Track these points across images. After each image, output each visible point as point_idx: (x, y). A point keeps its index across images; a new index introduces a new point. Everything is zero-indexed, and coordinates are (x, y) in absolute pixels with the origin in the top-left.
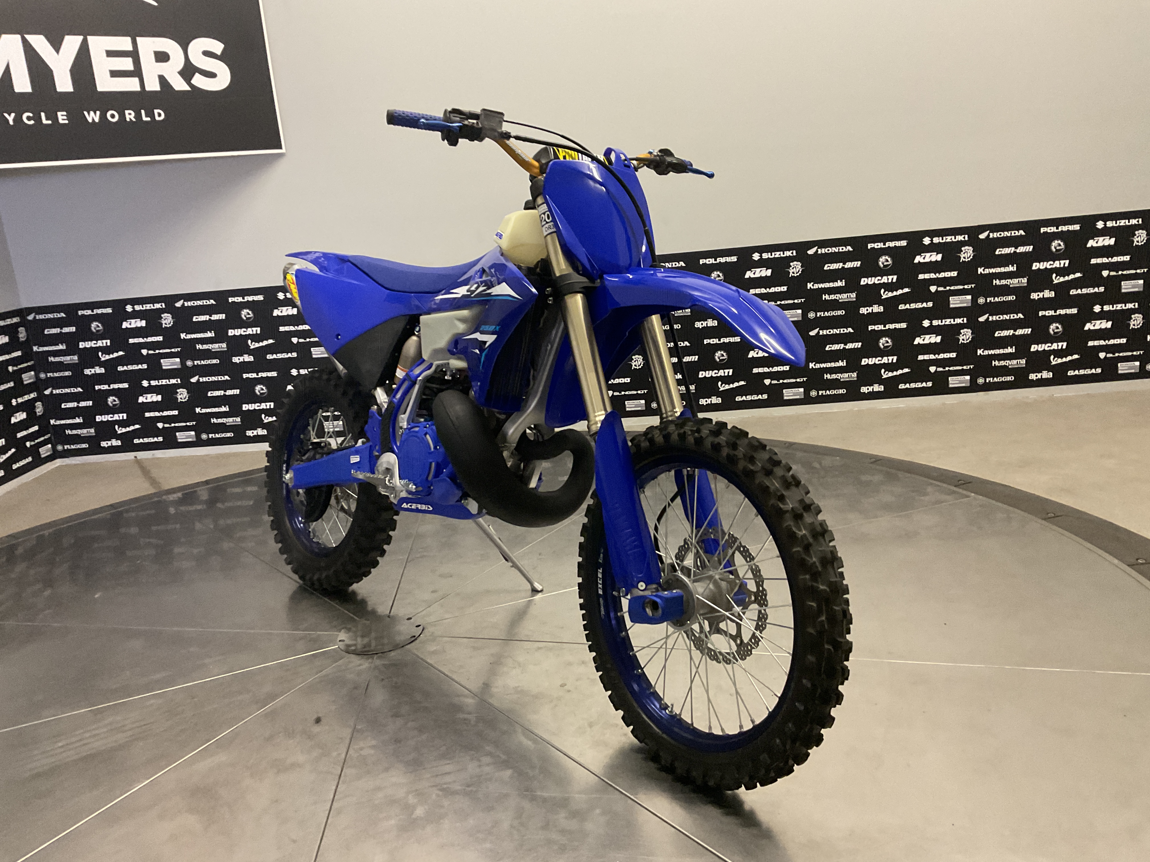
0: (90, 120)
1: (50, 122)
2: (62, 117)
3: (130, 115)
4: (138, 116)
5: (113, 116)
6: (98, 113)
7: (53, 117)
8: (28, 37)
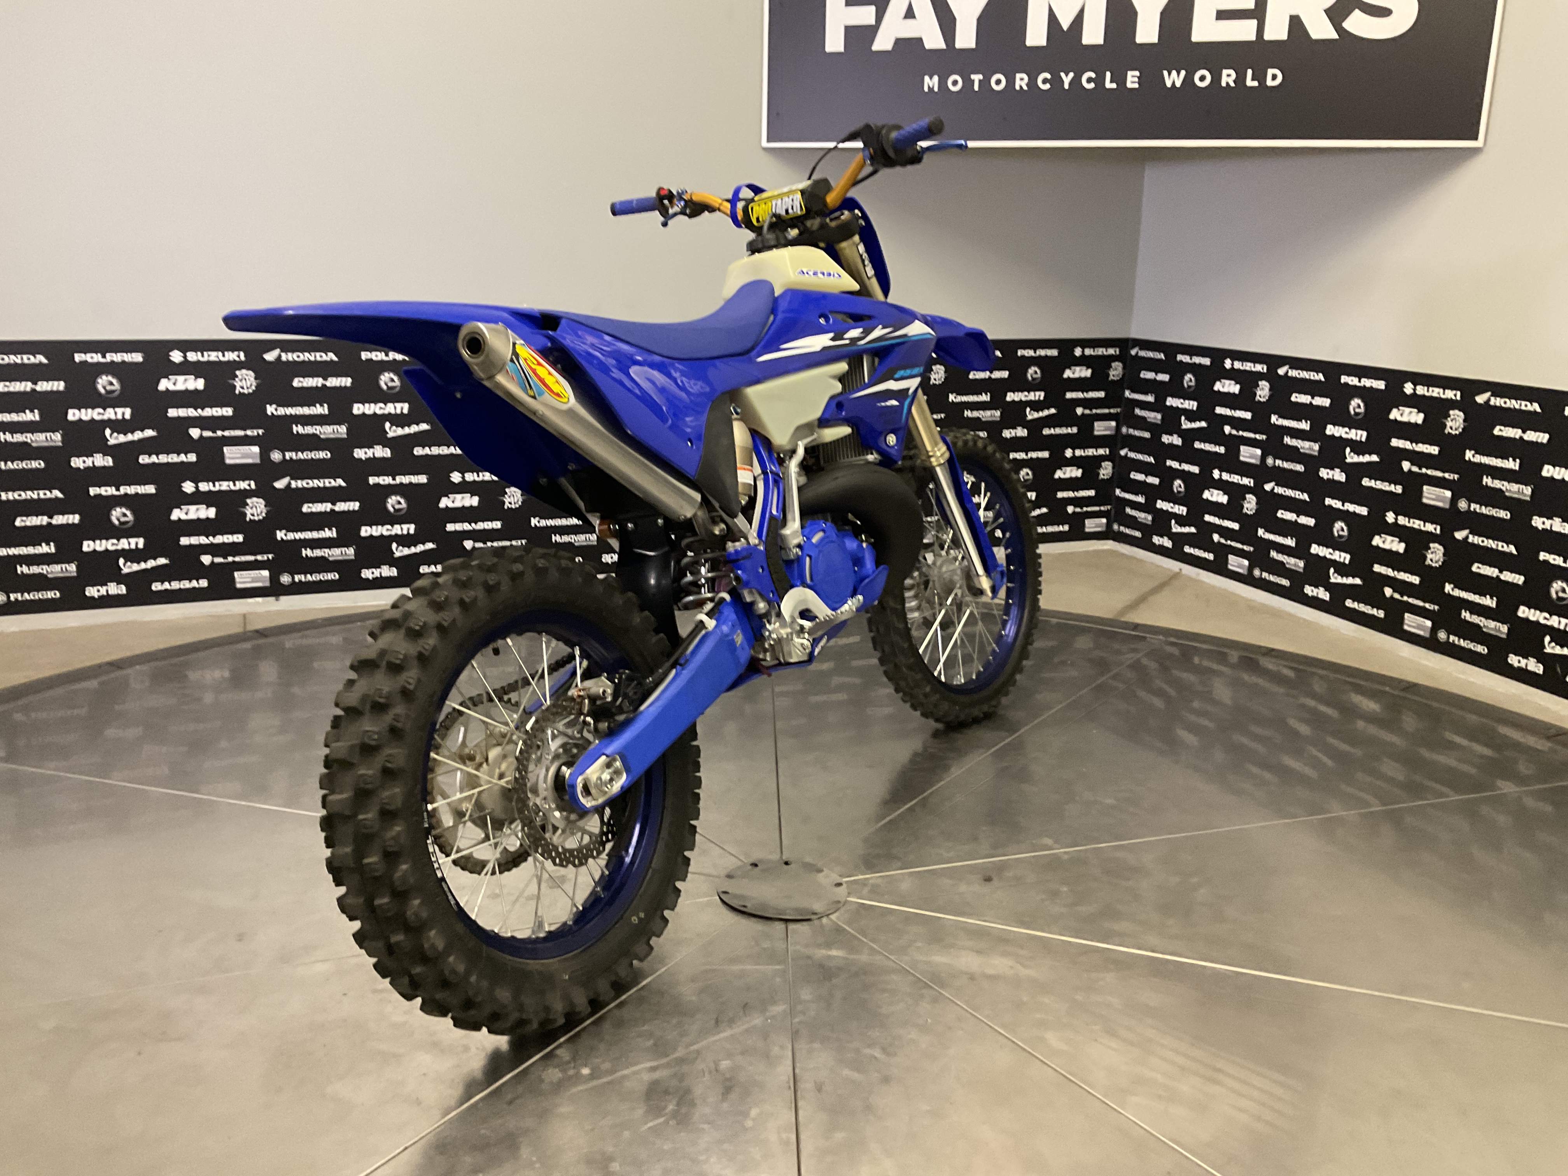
0: (1169, 84)
1: (1114, 86)
2: (1132, 79)
3: (1228, 77)
4: (1240, 79)
5: (1202, 78)
6: (1183, 73)
7: (1120, 79)
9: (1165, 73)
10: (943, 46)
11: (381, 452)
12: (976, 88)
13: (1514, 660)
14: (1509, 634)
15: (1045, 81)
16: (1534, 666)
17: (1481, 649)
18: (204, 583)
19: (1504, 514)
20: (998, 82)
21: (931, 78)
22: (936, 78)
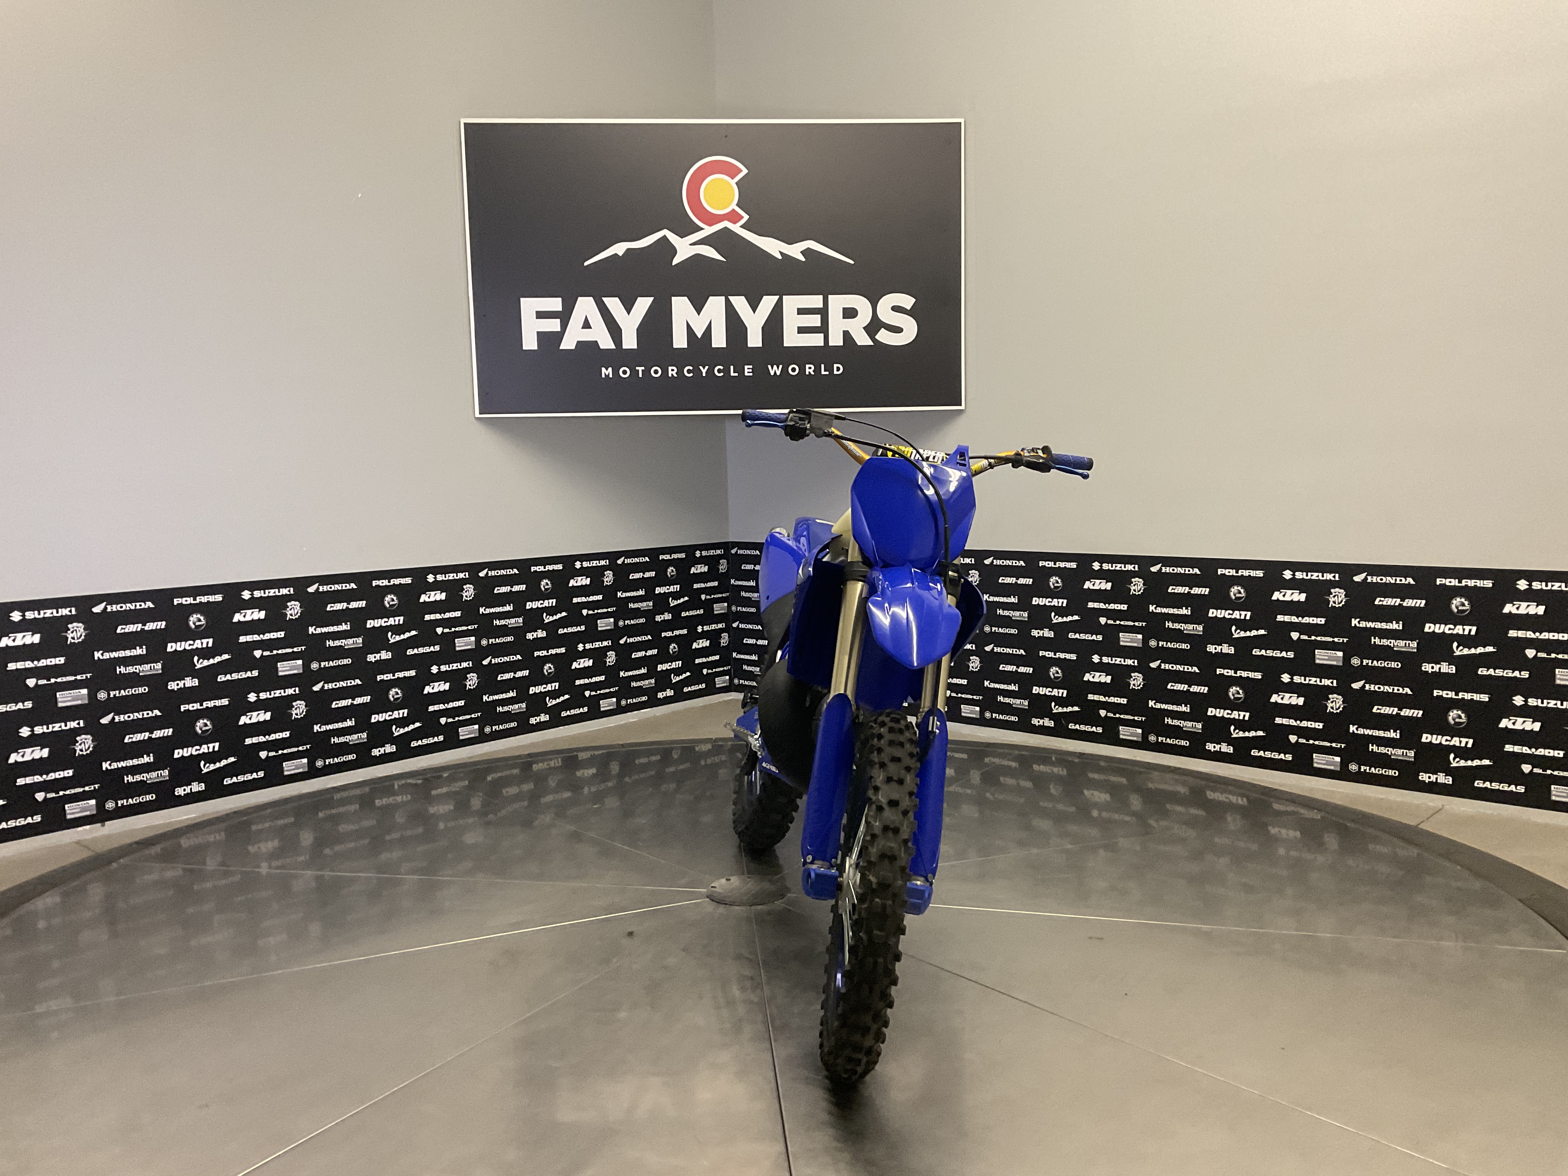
0: (772, 373)
1: (736, 374)
2: (748, 370)
3: (810, 369)
4: (817, 370)
5: (793, 370)
6: (781, 366)
7: (740, 370)
8: (731, 298)
9: (770, 367)
10: (613, 347)
11: (190, 682)
12: (640, 375)
13: (1035, 721)
14: (1029, 705)
15: (689, 371)
16: (1048, 723)
17: (1014, 719)
18: (38, 818)
19: (1013, 631)
20: (656, 372)
21: (607, 370)
22: (610, 369)
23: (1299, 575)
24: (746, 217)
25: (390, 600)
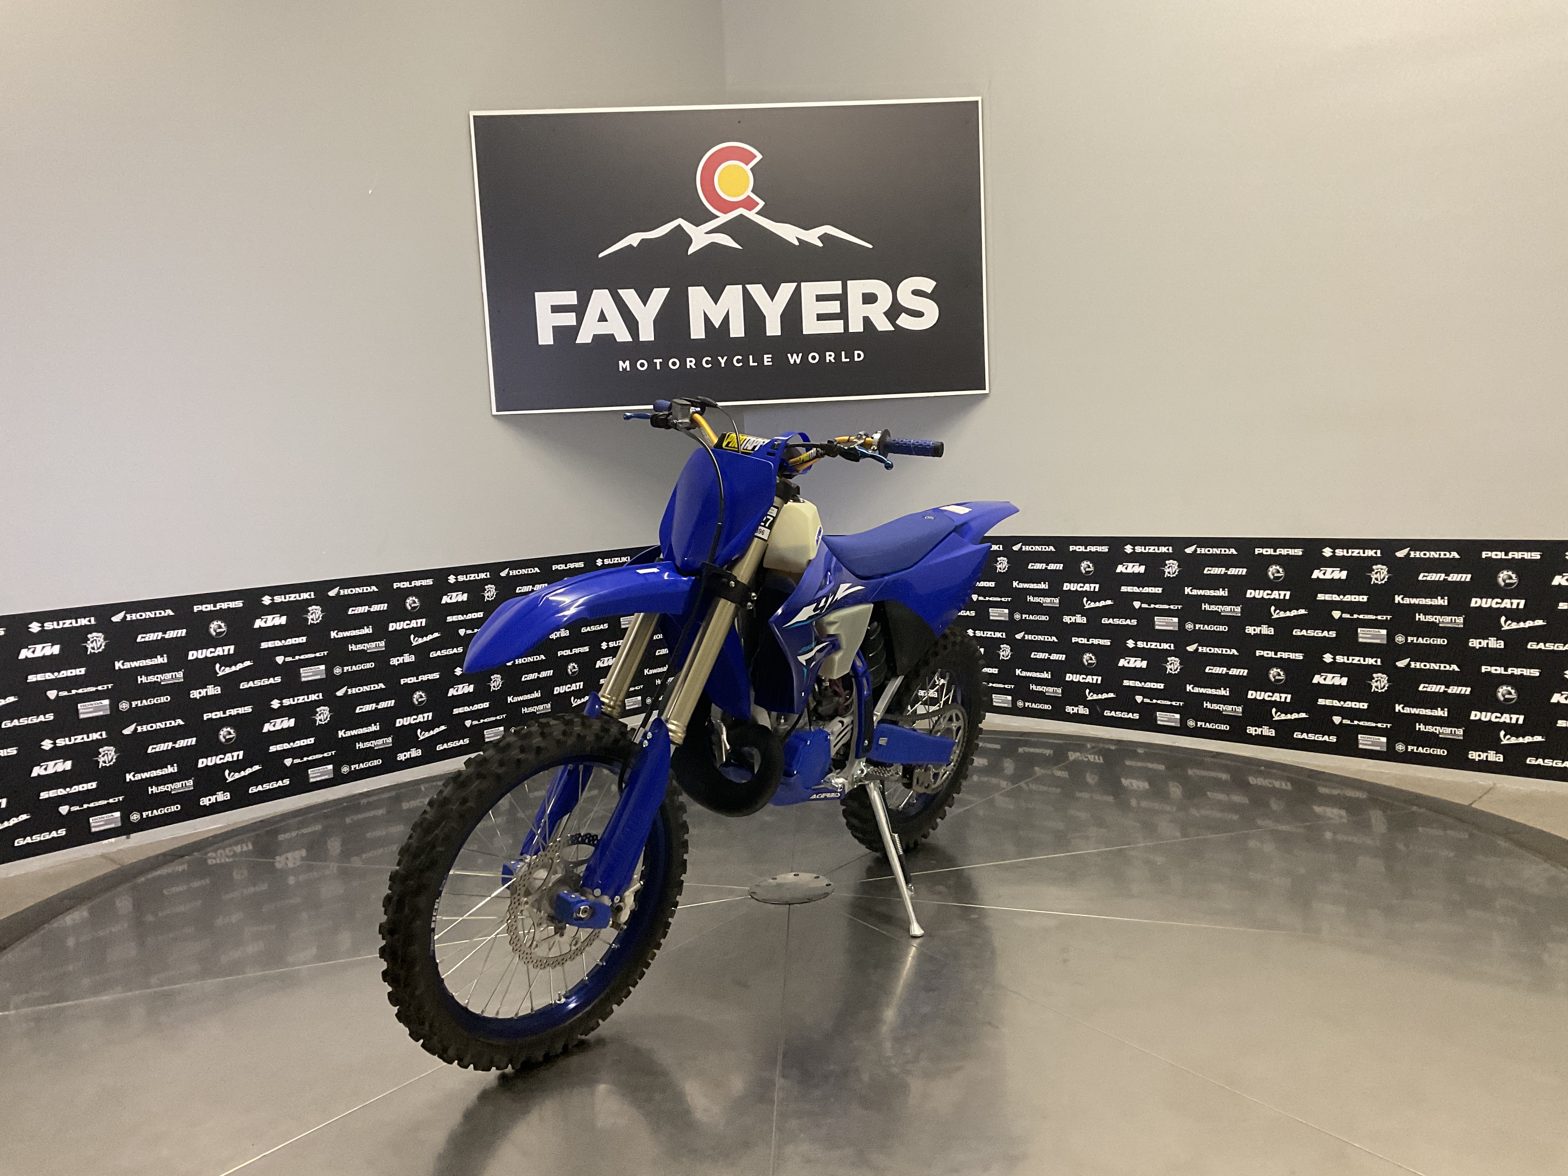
7: (759, 359)
8: (747, 286)
11: (212, 690)
13: (1069, 709)
14: (1062, 693)
16: (1082, 710)
17: (1047, 707)
18: (62, 832)
19: (1045, 618)
23: (1339, 552)
24: (762, 203)
25: (411, 602)
